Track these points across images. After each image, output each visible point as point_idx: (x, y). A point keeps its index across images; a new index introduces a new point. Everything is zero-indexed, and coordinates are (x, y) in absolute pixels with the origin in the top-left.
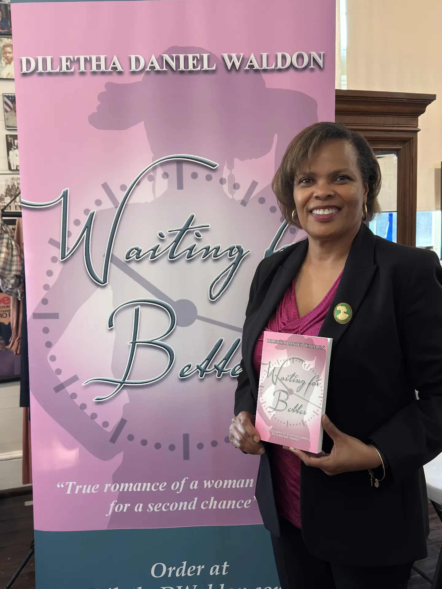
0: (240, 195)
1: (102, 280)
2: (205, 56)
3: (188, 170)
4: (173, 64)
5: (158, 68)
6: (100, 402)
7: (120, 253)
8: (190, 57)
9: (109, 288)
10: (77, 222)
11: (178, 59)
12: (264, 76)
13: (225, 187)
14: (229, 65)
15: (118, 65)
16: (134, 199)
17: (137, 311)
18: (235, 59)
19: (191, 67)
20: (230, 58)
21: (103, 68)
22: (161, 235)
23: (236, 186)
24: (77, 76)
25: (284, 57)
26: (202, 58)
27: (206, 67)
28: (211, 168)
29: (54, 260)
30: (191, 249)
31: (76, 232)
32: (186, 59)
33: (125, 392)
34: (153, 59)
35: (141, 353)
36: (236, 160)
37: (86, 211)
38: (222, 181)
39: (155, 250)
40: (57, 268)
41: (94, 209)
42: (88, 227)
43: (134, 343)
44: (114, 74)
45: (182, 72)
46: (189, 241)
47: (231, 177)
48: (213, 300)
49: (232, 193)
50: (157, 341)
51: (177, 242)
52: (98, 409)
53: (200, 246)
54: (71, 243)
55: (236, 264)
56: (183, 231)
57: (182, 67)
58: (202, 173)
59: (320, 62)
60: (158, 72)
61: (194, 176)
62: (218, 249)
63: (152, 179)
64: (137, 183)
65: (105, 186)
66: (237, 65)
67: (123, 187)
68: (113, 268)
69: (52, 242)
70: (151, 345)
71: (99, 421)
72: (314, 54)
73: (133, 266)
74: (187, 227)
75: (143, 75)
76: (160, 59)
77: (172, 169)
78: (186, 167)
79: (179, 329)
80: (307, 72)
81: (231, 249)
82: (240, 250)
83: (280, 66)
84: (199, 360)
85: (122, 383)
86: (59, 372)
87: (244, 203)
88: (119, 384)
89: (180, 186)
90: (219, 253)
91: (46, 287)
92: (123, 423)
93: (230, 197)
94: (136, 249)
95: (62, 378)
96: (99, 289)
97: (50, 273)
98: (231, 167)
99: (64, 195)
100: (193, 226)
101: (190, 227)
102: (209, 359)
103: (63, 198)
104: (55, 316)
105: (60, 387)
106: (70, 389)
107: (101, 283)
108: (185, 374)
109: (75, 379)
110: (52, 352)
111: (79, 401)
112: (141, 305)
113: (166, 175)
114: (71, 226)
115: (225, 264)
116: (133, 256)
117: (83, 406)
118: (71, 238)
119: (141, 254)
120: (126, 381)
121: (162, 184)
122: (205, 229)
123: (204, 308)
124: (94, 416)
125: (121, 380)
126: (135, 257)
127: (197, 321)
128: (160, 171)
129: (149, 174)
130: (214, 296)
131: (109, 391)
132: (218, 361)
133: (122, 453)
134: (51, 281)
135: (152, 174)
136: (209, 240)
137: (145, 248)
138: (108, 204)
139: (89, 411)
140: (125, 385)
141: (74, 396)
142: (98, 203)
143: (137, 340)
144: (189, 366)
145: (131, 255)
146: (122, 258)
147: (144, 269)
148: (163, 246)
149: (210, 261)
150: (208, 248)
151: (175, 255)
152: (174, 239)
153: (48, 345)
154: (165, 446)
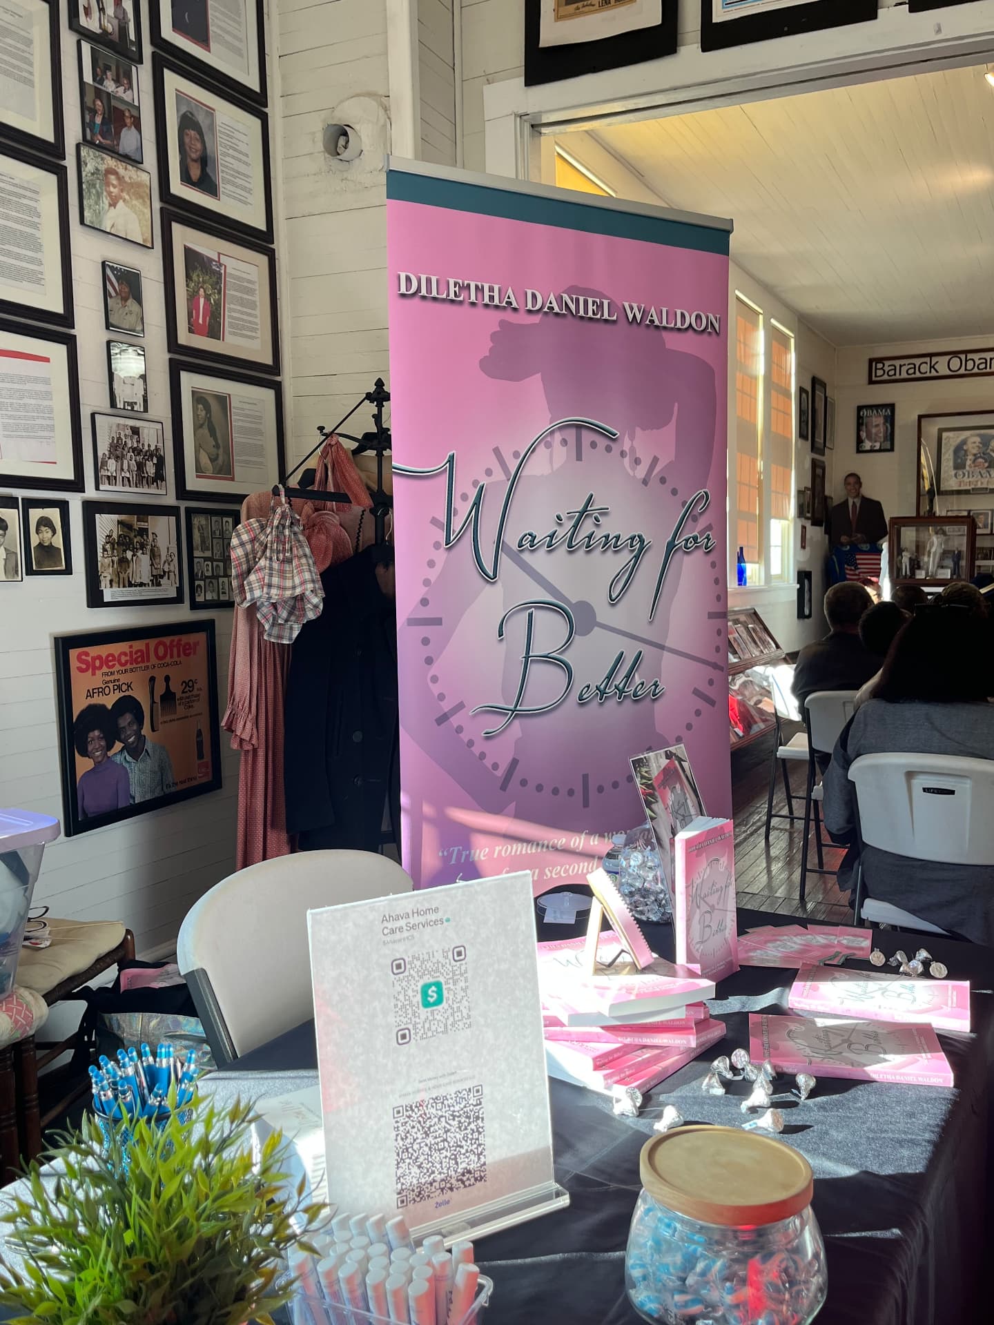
0: (641, 472)
1: (491, 574)
2: (606, 303)
3: (587, 437)
4: (573, 307)
5: (557, 309)
6: (489, 737)
7: (511, 539)
8: (590, 301)
9: (499, 584)
10: (464, 497)
11: (577, 300)
12: (665, 334)
13: (626, 460)
14: (631, 317)
15: (513, 300)
16: (527, 472)
17: (531, 615)
18: (636, 310)
19: (590, 314)
20: (632, 309)
21: (496, 301)
22: (559, 518)
23: (637, 461)
24: (466, 306)
25: (683, 316)
26: (602, 303)
27: (606, 316)
28: (610, 437)
29: (437, 545)
30: (590, 537)
31: (463, 509)
32: (586, 302)
33: (517, 722)
34: (552, 298)
35: (536, 670)
36: (638, 430)
37: (475, 483)
38: (623, 454)
39: (552, 536)
40: (441, 556)
41: (484, 481)
42: (477, 504)
43: (527, 657)
44: (509, 311)
45: (582, 317)
46: (587, 527)
47: (632, 449)
48: (613, 602)
49: (634, 469)
50: (554, 655)
51: (575, 526)
52: (488, 747)
53: (599, 534)
54: (457, 524)
55: (637, 557)
56: (582, 513)
57: (582, 313)
58: (602, 442)
59: (717, 326)
60: (557, 314)
61: (593, 445)
62: (618, 538)
63: (548, 445)
64: (532, 450)
65: (497, 451)
66: (639, 317)
67: (516, 454)
68: (503, 557)
69: (434, 521)
70: (547, 659)
71: (488, 762)
72: (711, 316)
73: (526, 556)
74: (585, 510)
75: (540, 316)
76: (559, 299)
77: (571, 434)
78: (585, 433)
79: (577, 639)
80: (705, 336)
81: (632, 538)
82: (642, 540)
83: (679, 325)
84: (598, 679)
85: (513, 711)
86: (441, 697)
87: (645, 482)
88: (510, 712)
89: (579, 457)
90: (619, 543)
91: (427, 582)
92: (514, 763)
93: (631, 473)
94: (530, 535)
95: (446, 706)
96: (488, 587)
97: (431, 564)
98: (632, 438)
99: (449, 461)
100: (592, 508)
101: (589, 509)
102: (609, 677)
103: (448, 465)
104: (437, 622)
105: (443, 719)
106: (455, 721)
107: (490, 579)
108: (585, 697)
109: (461, 706)
110: (433, 670)
111: (465, 737)
112: (536, 608)
113: (564, 442)
114: (457, 503)
115: (626, 557)
116: (526, 544)
117: (471, 743)
118: (456, 517)
119: (535, 542)
120: (518, 708)
121: (561, 454)
122: (604, 512)
123: (604, 613)
124: (483, 756)
125: (512, 707)
126: (528, 545)
127: (596, 629)
128: (558, 437)
129: (544, 440)
130: (614, 597)
131: (499, 722)
132: (619, 679)
133: (515, 803)
134: (433, 575)
135: (549, 439)
136: (609, 526)
137: (541, 535)
138: (499, 475)
139: (476, 750)
140: (516, 714)
141: (459, 729)
142: (489, 472)
143: (531, 654)
144: (588, 687)
145: (524, 543)
146: (515, 547)
147: (539, 560)
148: (561, 532)
149: (610, 553)
150: (607, 537)
151: (574, 544)
152: (572, 524)
153: (429, 661)
154: (563, 792)
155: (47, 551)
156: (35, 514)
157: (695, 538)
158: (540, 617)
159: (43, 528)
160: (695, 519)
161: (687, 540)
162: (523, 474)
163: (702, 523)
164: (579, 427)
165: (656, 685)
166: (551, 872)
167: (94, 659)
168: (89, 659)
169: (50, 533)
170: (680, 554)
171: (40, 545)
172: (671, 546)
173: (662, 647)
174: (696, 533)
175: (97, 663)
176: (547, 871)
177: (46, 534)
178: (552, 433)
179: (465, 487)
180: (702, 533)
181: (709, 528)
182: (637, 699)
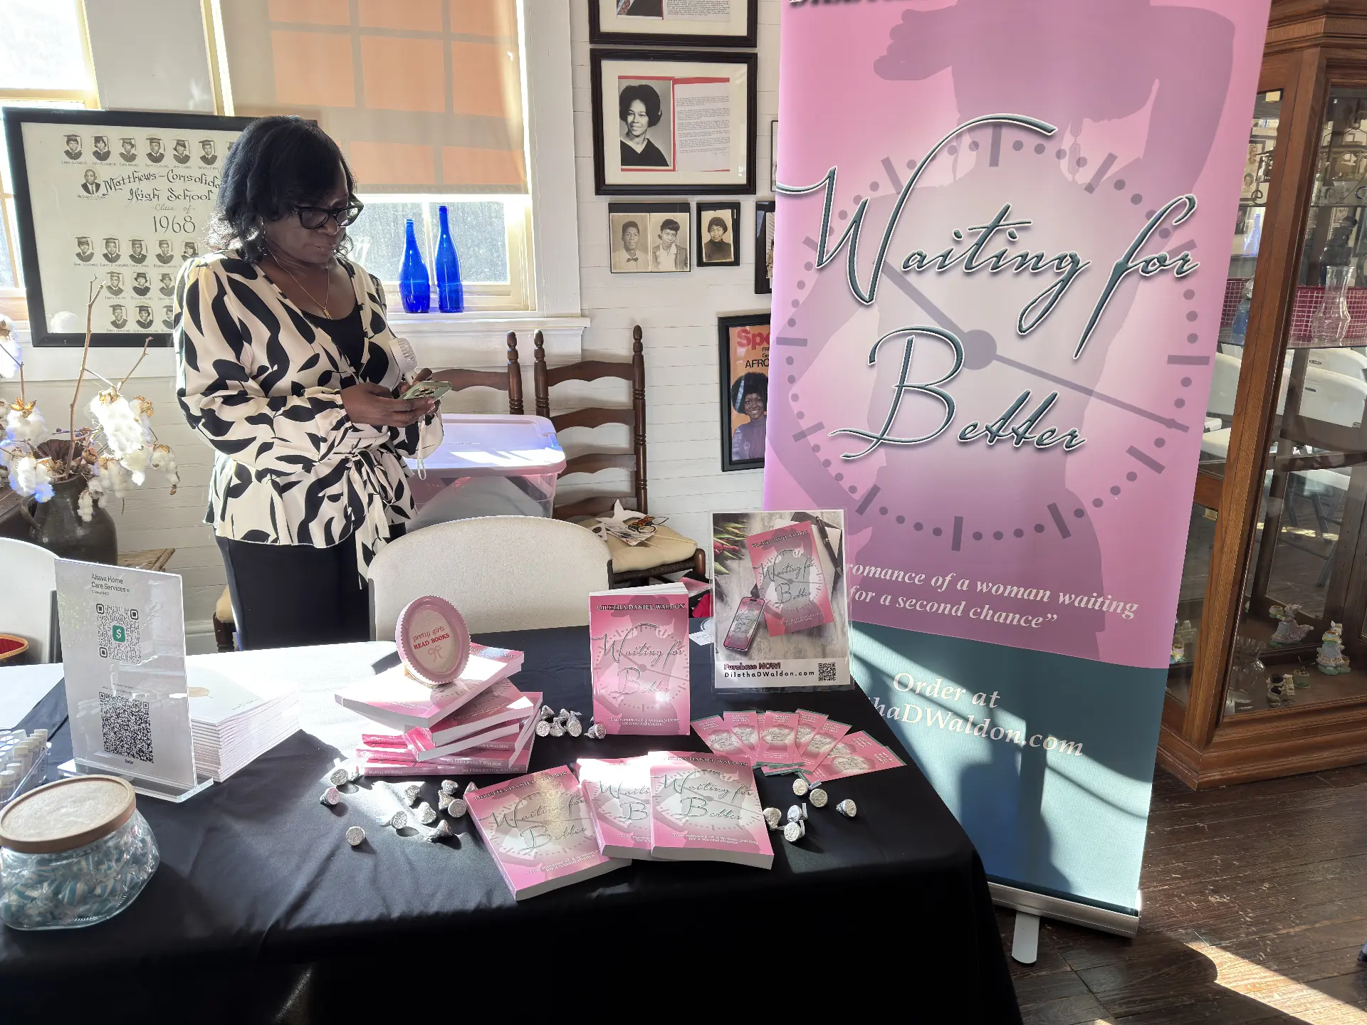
0: (1085, 176)
1: (867, 297)
3: (1008, 136)
6: (848, 460)
7: (895, 259)
9: (875, 309)
10: (843, 215)
13: (1064, 163)
16: (925, 182)
17: (910, 343)
22: (957, 235)
23: (1081, 162)
24: (863, 2)
28: (1044, 134)
29: (808, 266)
30: (999, 257)
31: (840, 227)
33: (882, 451)
35: (909, 401)
36: (1087, 122)
37: (857, 199)
38: (1060, 154)
39: (945, 256)
40: (811, 277)
41: (868, 195)
42: (857, 222)
43: (900, 387)
46: (997, 244)
47: (1075, 148)
48: (1023, 333)
49: (1073, 173)
50: (932, 387)
51: (979, 245)
52: (847, 470)
53: (1013, 252)
54: (832, 244)
55: (1065, 282)
56: (990, 229)
58: (1030, 141)
61: (1018, 146)
62: (1040, 258)
63: (953, 151)
64: (932, 157)
65: (887, 163)
67: (911, 164)
68: (884, 280)
69: (808, 242)
70: (925, 391)
71: (845, 484)
73: (912, 279)
74: (996, 224)
77: (986, 136)
78: (1005, 132)
79: (965, 372)
81: (1061, 259)
82: (1074, 260)
84: (991, 418)
85: (879, 439)
86: (801, 415)
87: (1090, 188)
88: (875, 440)
89: (994, 161)
90: (1040, 265)
91: (795, 303)
92: (875, 490)
93: (1070, 177)
94: (918, 254)
95: (805, 424)
96: (861, 309)
97: (801, 285)
98: (1076, 133)
99: (829, 177)
100: (1006, 223)
101: (1002, 223)
102: (1005, 419)
103: (828, 181)
104: (803, 342)
105: (801, 435)
106: (812, 439)
107: (866, 301)
108: (968, 436)
109: (819, 427)
110: (795, 389)
111: (822, 456)
112: (917, 334)
113: (975, 145)
114: (834, 221)
115: (1049, 280)
116: (913, 264)
117: (827, 463)
118: (832, 237)
119: (925, 262)
120: (885, 436)
121: (967, 159)
122: (1024, 226)
123: (1008, 345)
124: (839, 477)
125: (878, 435)
126: (916, 265)
127: (995, 362)
128: (967, 139)
129: (950, 144)
130: (1024, 327)
131: (862, 448)
132: (1019, 422)
133: (870, 529)
134: (802, 296)
135: (954, 144)
136: (1028, 244)
137: (932, 254)
138: (887, 189)
139: (833, 470)
140: (881, 442)
141: (816, 448)
142: (874, 186)
143: (905, 383)
144: (975, 426)
145: (910, 263)
146: (898, 266)
147: (927, 283)
148: (958, 251)
149: (1026, 275)
150: (1024, 257)
151: (974, 265)
152: (975, 241)
153: (792, 380)
154: (928, 529)
155: (718, 246)
156: (707, 216)
157: (1162, 261)
158: (920, 344)
159: (715, 227)
160: (1166, 234)
161: (1148, 262)
162: (918, 186)
163: (1176, 240)
164: (997, 125)
165: (1073, 435)
166: (905, 603)
167: (754, 336)
168: (750, 336)
169: (721, 229)
170: (1134, 278)
171: (711, 242)
172: (1120, 271)
173: (1089, 392)
174: (1163, 253)
175: (758, 340)
176: (900, 599)
177: (718, 232)
178: (959, 136)
179: (845, 204)
180: (1173, 253)
181: (1191, 245)
182: (1041, 447)
